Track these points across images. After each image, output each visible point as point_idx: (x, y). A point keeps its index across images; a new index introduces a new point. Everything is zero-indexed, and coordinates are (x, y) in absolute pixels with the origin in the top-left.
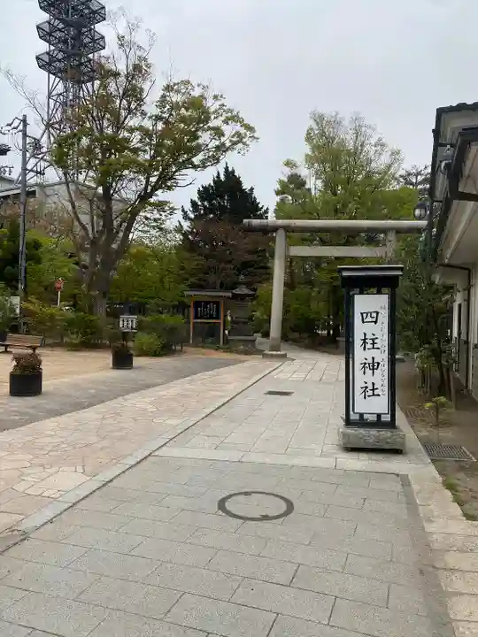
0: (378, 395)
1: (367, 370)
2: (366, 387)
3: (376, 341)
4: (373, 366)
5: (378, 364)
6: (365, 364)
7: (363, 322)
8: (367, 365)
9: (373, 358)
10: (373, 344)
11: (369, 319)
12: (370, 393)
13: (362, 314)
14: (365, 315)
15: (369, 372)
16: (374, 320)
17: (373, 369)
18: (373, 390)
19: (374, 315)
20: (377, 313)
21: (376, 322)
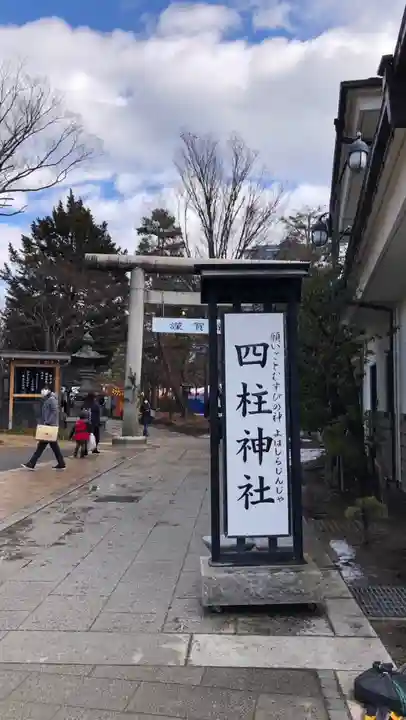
0: (271, 500)
1: (250, 453)
2: (249, 486)
3: (264, 398)
4: (261, 444)
5: (270, 440)
6: (246, 441)
7: (241, 363)
8: (250, 444)
9: (260, 431)
10: (260, 403)
11: (251, 357)
12: (257, 497)
13: (238, 349)
14: (243, 351)
15: (252, 456)
16: (261, 358)
17: (261, 452)
18: (262, 490)
19: (260, 350)
20: (266, 347)
21: (263, 363)
